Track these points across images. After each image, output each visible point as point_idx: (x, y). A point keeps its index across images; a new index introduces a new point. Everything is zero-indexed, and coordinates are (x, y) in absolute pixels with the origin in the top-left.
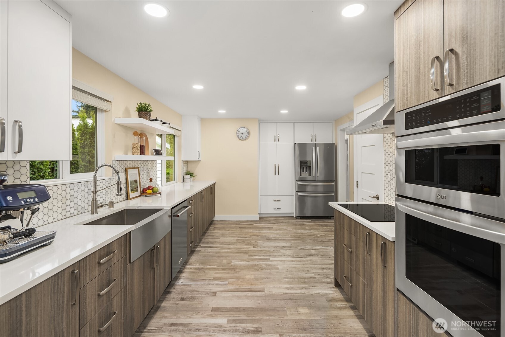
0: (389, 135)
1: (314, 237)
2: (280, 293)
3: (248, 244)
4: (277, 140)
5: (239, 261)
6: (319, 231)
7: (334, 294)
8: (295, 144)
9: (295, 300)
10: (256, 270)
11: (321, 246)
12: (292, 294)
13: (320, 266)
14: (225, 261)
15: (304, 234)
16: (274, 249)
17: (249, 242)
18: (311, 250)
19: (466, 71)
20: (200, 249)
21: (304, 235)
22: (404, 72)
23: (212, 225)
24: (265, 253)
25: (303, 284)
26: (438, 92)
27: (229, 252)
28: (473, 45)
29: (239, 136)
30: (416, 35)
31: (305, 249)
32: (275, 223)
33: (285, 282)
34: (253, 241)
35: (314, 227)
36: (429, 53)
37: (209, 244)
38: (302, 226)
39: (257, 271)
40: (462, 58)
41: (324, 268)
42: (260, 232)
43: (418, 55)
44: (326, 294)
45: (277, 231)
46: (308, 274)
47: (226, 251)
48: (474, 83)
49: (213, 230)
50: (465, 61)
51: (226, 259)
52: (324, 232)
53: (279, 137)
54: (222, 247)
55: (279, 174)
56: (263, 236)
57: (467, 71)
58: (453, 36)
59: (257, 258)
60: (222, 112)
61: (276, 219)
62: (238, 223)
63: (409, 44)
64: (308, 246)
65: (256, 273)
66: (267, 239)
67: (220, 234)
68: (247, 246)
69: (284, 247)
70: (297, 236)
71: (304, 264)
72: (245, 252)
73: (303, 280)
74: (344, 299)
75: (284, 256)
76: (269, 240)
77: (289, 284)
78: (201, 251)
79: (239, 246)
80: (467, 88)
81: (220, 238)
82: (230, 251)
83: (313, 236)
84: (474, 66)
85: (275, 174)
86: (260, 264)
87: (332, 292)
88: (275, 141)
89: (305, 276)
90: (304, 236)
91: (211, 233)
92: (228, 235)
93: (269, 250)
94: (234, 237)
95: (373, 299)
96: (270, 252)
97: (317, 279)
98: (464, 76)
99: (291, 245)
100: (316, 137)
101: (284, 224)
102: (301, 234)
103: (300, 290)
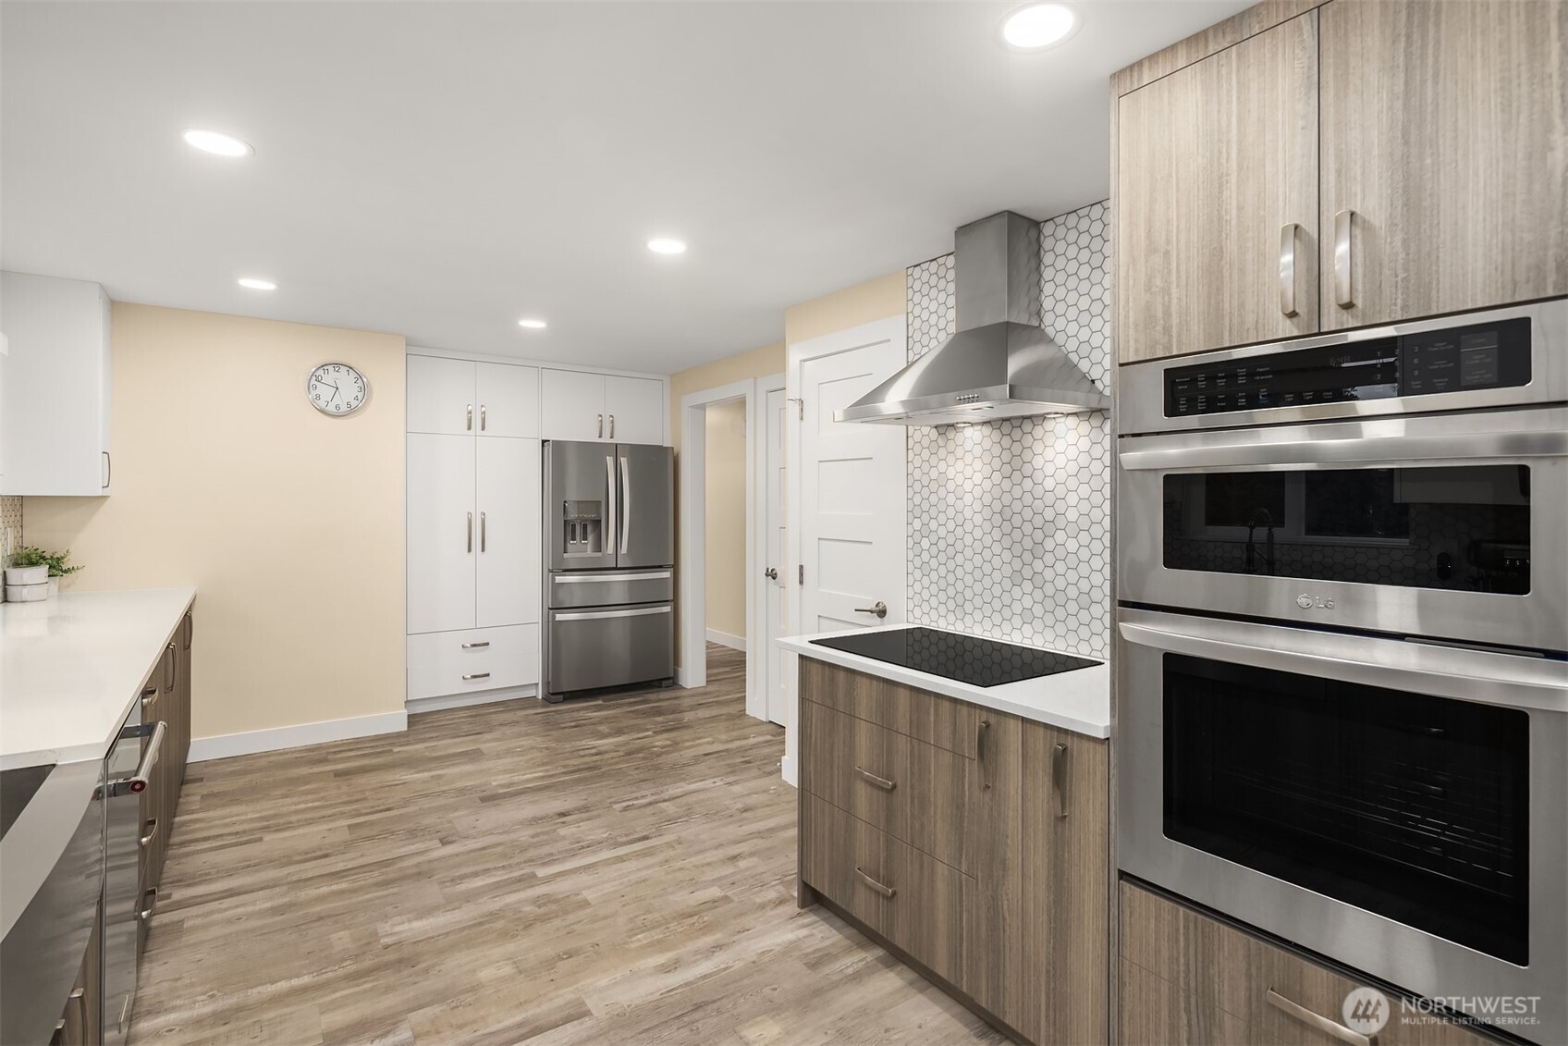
0: (926, 430)
1: (644, 758)
3: (413, 834)
4: (477, 423)
5: (410, 921)
6: (647, 734)
7: (812, 935)
8: (543, 442)
10: (505, 935)
11: (683, 784)
13: (721, 853)
14: (342, 939)
15: (606, 752)
16: (531, 831)
17: (412, 825)
18: (660, 805)
19: (1402, 275)
20: (176, 919)
21: (607, 756)
22: (1151, 250)
23: (186, 789)
24: (504, 856)
25: (704, 934)
26: (1295, 320)
27: (342, 892)
28: (1428, 213)
29: (318, 397)
30: (1208, 154)
31: (640, 807)
32: (478, 729)
33: (643, 947)
34: (427, 821)
35: (626, 723)
36: (1262, 213)
37: (216, 880)
38: (584, 725)
39: (513, 937)
40: (1389, 239)
41: (734, 858)
42: (440, 777)
43: (1216, 213)
44: (791, 943)
45: (504, 761)
46: (698, 892)
47: (325, 890)
48: (1430, 308)
49: (201, 810)
50: (1401, 250)
51: (346, 928)
52: (666, 735)
53: (484, 413)
54: (294, 878)
55: (483, 550)
56: (462, 791)
57: (1406, 275)
58: (1355, 179)
59: (483, 886)
60: (257, 284)
61: (476, 716)
62: (318, 755)
63: (1174, 175)
64: (644, 793)
65: (511, 947)
66: (483, 800)
67: (252, 820)
68: (413, 847)
69: (563, 815)
70: (586, 763)
71: (667, 861)
72: (419, 874)
73: (696, 917)
74: (848, 942)
75: (583, 848)
76: (490, 799)
77: (662, 951)
78: (185, 926)
79: (374, 853)
80: (1404, 318)
81: (260, 839)
82: (343, 886)
83: (641, 755)
84: (1431, 265)
85: (469, 550)
86: (507, 905)
87: (804, 932)
88: (469, 428)
89: (695, 904)
90: (609, 762)
91: (197, 826)
92: (294, 818)
93: (513, 841)
94: (332, 817)
95: (1004, 919)
96: (524, 850)
97: (736, 899)
98: (1396, 287)
99: (584, 802)
100: (612, 422)
101: (516, 729)
102: (597, 754)
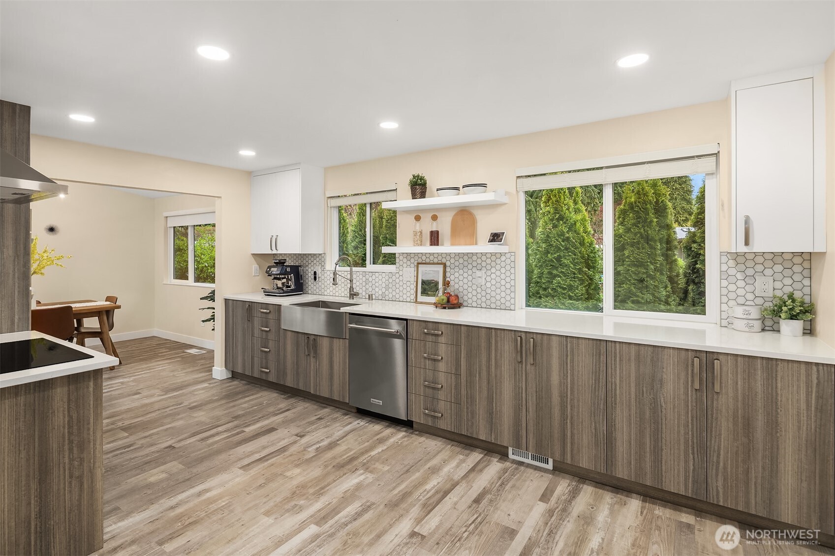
2: (212, 478)
9: (179, 482)
12: (191, 488)
103: (181, 501)
